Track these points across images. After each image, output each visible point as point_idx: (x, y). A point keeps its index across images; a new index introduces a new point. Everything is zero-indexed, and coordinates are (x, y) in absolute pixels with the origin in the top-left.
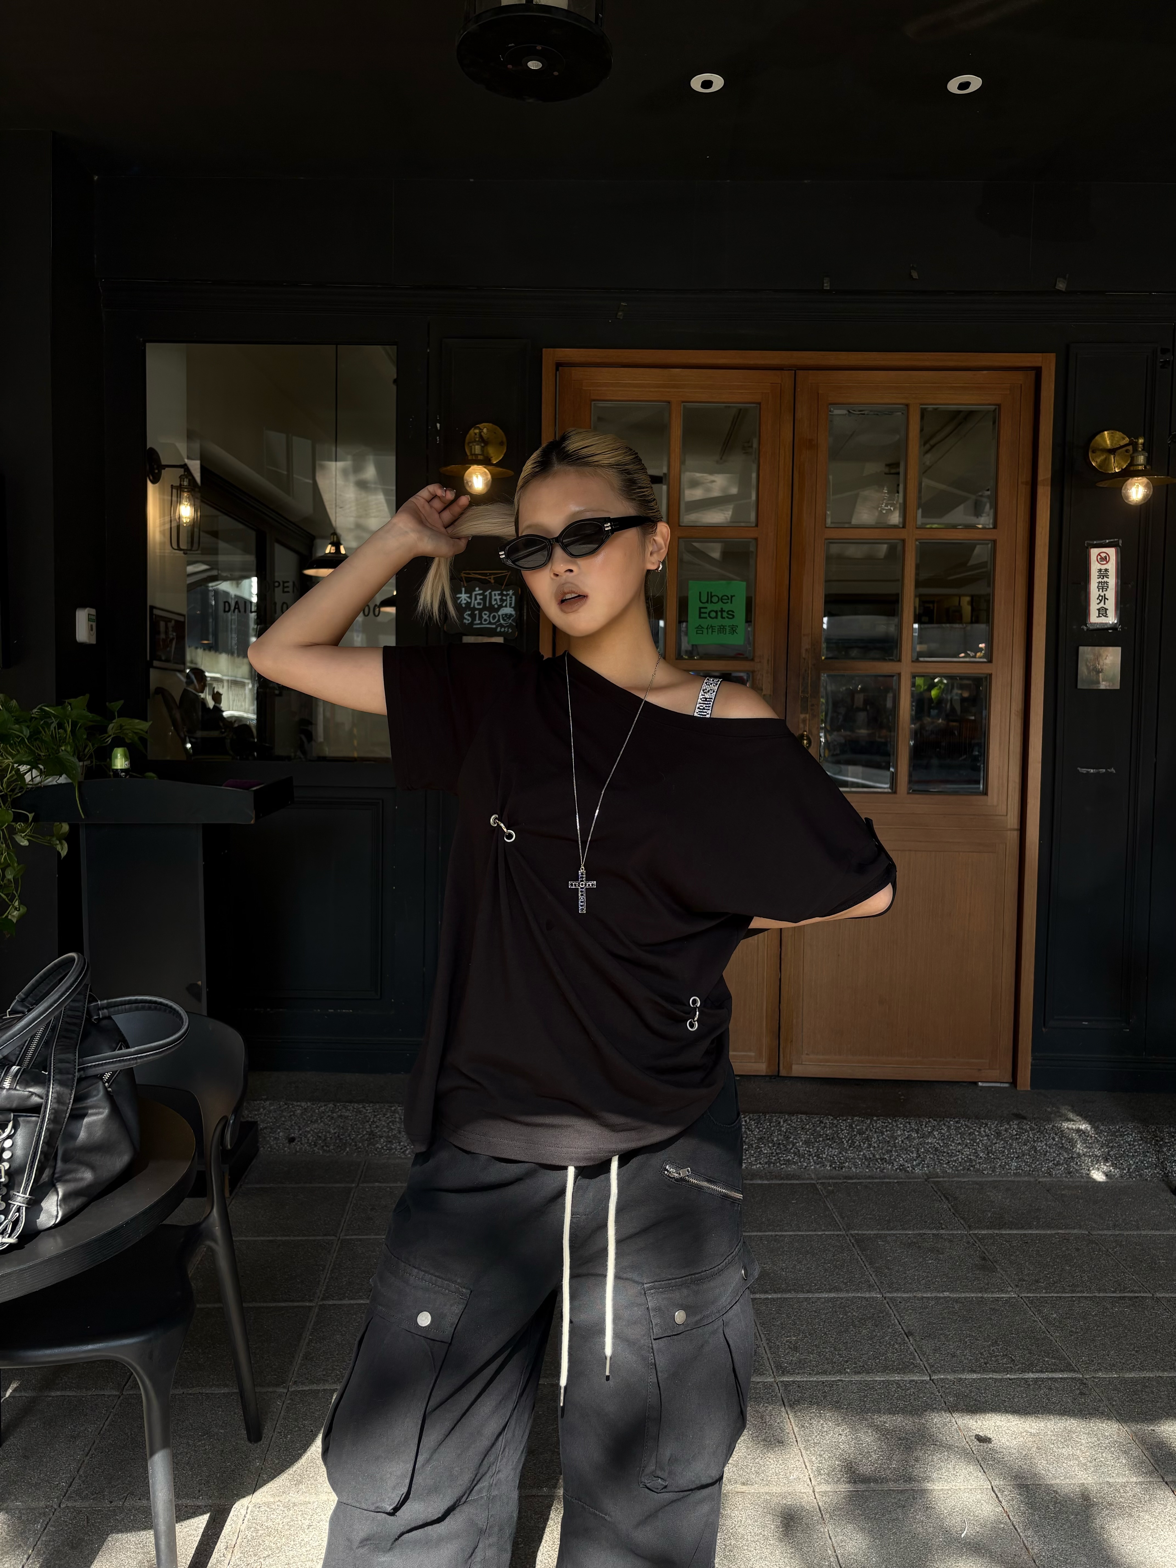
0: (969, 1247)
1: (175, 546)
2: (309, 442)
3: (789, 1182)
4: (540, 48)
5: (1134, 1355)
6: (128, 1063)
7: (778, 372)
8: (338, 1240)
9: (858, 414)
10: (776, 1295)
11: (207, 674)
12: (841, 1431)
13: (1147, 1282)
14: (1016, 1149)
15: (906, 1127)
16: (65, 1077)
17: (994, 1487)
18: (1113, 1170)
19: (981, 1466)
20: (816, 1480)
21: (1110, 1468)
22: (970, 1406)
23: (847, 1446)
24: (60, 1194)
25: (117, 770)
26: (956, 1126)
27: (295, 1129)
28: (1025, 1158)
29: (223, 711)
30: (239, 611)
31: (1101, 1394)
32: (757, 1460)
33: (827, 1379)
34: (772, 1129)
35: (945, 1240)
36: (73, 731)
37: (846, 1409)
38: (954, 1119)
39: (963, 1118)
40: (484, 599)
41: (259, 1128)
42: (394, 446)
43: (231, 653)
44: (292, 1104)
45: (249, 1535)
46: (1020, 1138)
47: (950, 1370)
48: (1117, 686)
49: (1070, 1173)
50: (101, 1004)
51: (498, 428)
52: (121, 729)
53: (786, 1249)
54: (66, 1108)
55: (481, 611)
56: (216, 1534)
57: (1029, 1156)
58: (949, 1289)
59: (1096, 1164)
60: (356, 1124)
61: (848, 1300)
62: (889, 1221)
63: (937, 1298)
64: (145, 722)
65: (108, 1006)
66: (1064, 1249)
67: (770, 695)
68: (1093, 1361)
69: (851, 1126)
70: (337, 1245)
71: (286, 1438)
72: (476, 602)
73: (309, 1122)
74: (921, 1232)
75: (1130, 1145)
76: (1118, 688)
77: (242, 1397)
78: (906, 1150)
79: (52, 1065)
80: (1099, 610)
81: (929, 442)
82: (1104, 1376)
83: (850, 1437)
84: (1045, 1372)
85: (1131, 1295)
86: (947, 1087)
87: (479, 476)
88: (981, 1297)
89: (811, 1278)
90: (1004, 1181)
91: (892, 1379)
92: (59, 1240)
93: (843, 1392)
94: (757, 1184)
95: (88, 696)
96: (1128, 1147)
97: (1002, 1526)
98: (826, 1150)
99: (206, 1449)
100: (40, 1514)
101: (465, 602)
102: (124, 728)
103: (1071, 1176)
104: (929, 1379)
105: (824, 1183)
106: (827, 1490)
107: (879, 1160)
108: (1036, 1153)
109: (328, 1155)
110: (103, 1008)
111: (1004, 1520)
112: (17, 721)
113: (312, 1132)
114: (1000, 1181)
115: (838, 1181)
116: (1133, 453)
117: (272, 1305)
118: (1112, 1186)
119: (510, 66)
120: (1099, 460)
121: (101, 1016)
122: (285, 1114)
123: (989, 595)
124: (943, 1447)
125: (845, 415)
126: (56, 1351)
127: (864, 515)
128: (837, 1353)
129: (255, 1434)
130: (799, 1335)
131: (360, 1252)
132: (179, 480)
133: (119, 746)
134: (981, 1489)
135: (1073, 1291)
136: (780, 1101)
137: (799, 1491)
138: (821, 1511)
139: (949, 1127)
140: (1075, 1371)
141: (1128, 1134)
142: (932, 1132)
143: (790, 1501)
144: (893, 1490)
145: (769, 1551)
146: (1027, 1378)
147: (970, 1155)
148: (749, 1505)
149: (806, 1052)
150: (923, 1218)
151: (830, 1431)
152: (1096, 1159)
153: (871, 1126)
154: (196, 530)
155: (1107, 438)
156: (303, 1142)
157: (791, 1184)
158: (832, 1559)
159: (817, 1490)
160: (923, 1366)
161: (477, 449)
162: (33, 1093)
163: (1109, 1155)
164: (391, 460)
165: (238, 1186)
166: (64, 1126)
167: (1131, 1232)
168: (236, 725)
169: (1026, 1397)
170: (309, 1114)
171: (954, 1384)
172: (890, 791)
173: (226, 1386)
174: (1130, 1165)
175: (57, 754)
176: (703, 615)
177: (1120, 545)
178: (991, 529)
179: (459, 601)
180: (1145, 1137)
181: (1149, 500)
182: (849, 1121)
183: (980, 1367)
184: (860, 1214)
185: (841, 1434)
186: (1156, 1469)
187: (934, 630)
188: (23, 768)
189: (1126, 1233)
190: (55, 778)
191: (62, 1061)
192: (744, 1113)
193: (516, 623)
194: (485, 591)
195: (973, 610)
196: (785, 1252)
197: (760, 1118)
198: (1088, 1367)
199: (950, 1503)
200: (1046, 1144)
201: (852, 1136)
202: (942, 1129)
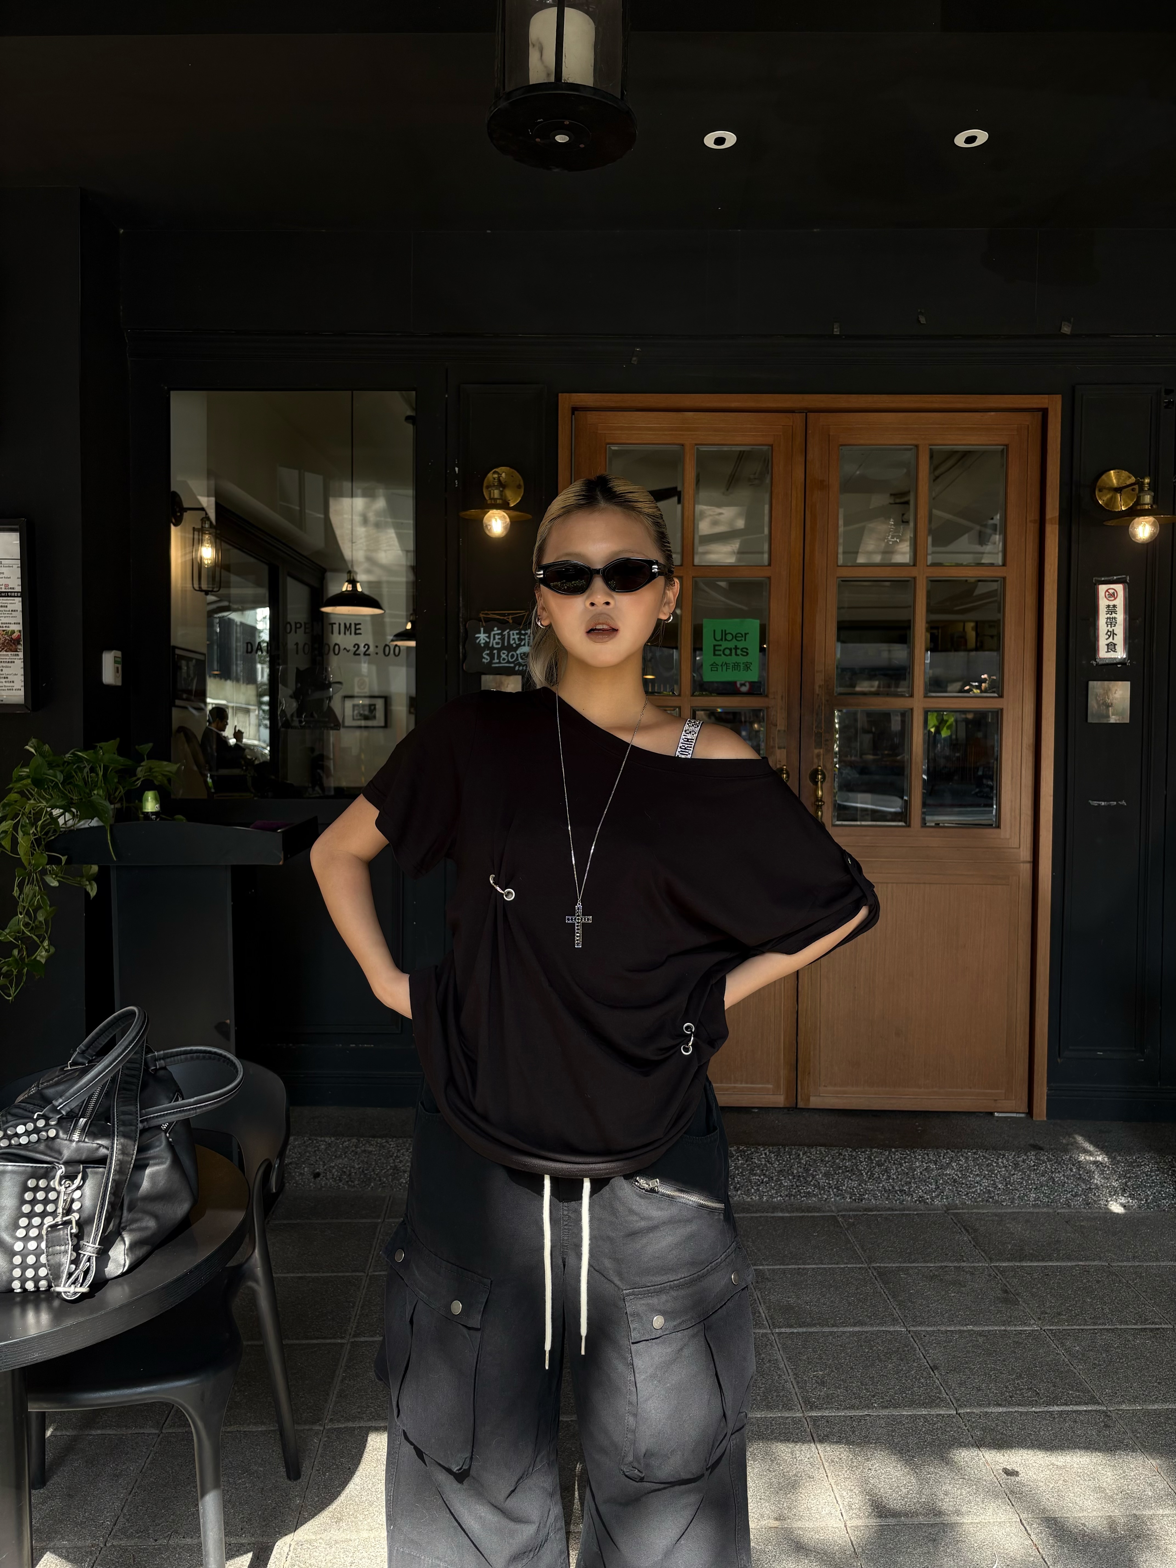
0: (991, 1280)
1: (196, 587)
3: (810, 1214)
4: (568, 123)
5: (1156, 1387)
6: (187, 1113)
7: (790, 415)
8: (367, 1276)
10: (801, 1329)
12: (870, 1465)
13: (1167, 1313)
14: (1034, 1180)
15: (924, 1158)
16: (128, 1129)
17: (1022, 1520)
18: (1131, 1201)
19: (1009, 1500)
20: (847, 1515)
21: (1136, 1500)
22: (997, 1439)
23: (877, 1481)
24: (127, 1242)
25: (148, 813)
26: (973, 1157)
27: (319, 1164)
28: (1043, 1189)
31: (1125, 1426)
33: (855, 1414)
34: (792, 1161)
35: (967, 1272)
36: (104, 775)
37: (875, 1443)
38: (972, 1150)
39: (980, 1149)
40: (503, 639)
44: (316, 1140)
46: (1037, 1169)
47: (976, 1404)
49: (1088, 1204)
50: (158, 1055)
51: (516, 472)
52: (150, 772)
53: (809, 1282)
54: (130, 1159)
55: (499, 650)
57: (1047, 1187)
58: (972, 1322)
59: (1114, 1195)
60: (380, 1159)
61: (873, 1334)
62: (910, 1254)
63: (961, 1331)
64: (171, 764)
65: (164, 1057)
66: (1085, 1281)
67: (785, 731)
68: (1116, 1393)
69: (869, 1158)
70: (366, 1281)
71: (324, 1475)
72: (494, 641)
73: (333, 1157)
74: (943, 1264)
75: (1147, 1176)
76: (1128, 721)
77: (281, 1435)
78: (924, 1182)
79: (116, 1116)
80: (1108, 645)
82: (1128, 1408)
83: (879, 1471)
84: (1069, 1405)
85: (1153, 1326)
86: (964, 1117)
87: (498, 520)
88: (1005, 1330)
89: (836, 1312)
90: (1023, 1212)
91: (919, 1413)
92: (127, 1289)
93: (871, 1426)
95: (118, 739)
96: (1145, 1178)
97: (1032, 1559)
98: (846, 1182)
99: (247, 1487)
100: (87, 1553)
101: (484, 641)
102: (153, 770)
103: (1089, 1207)
104: (955, 1413)
105: (845, 1215)
106: (859, 1524)
107: (898, 1192)
108: (1054, 1184)
109: (353, 1190)
110: (159, 1059)
111: (1034, 1553)
112: (51, 765)
113: (336, 1167)
114: (1019, 1212)
115: (858, 1213)
116: (1139, 492)
117: (304, 1342)
118: (1130, 1218)
119: (538, 140)
120: (1105, 499)
121: (158, 1067)
122: (309, 1149)
124: (971, 1480)
126: (111, 1393)
128: (863, 1387)
129: (294, 1472)
130: (825, 1369)
132: (200, 522)
133: (149, 790)
134: (1010, 1522)
135: (1095, 1324)
136: (799, 1133)
137: (831, 1526)
138: (853, 1546)
139: (967, 1158)
140: (1099, 1404)
141: (1145, 1164)
142: (950, 1163)
143: (823, 1536)
144: (923, 1524)
146: (1052, 1411)
147: (989, 1186)
149: (823, 1084)
150: (944, 1251)
151: (859, 1465)
152: (1114, 1192)
153: (890, 1158)
154: (217, 570)
155: (1113, 477)
156: (328, 1177)
157: (812, 1216)
159: (849, 1525)
160: (949, 1399)
161: (496, 494)
162: (99, 1145)
163: (1126, 1186)
166: (129, 1177)
167: (1150, 1264)
169: (1052, 1430)
170: (334, 1149)
171: (980, 1417)
172: (904, 824)
173: (263, 1423)
174: (1148, 1195)
175: (89, 797)
176: (717, 653)
177: (1128, 581)
178: (1000, 563)
179: (478, 641)
180: (1162, 1168)
181: (1157, 538)
182: (867, 1152)
183: (1005, 1400)
184: (881, 1247)
185: (870, 1469)
188: (56, 812)
189: (1145, 1264)
190: (87, 821)
191: (124, 1113)
192: (764, 1145)
194: (503, 631)
195: (977, 635)
196: (809, 1286)
197: (779, 1150)
198: (1112, 1400)
199: (981, 1536)
200: (1064, 1175)
201: (871, 1168)
202: (960, 1160)
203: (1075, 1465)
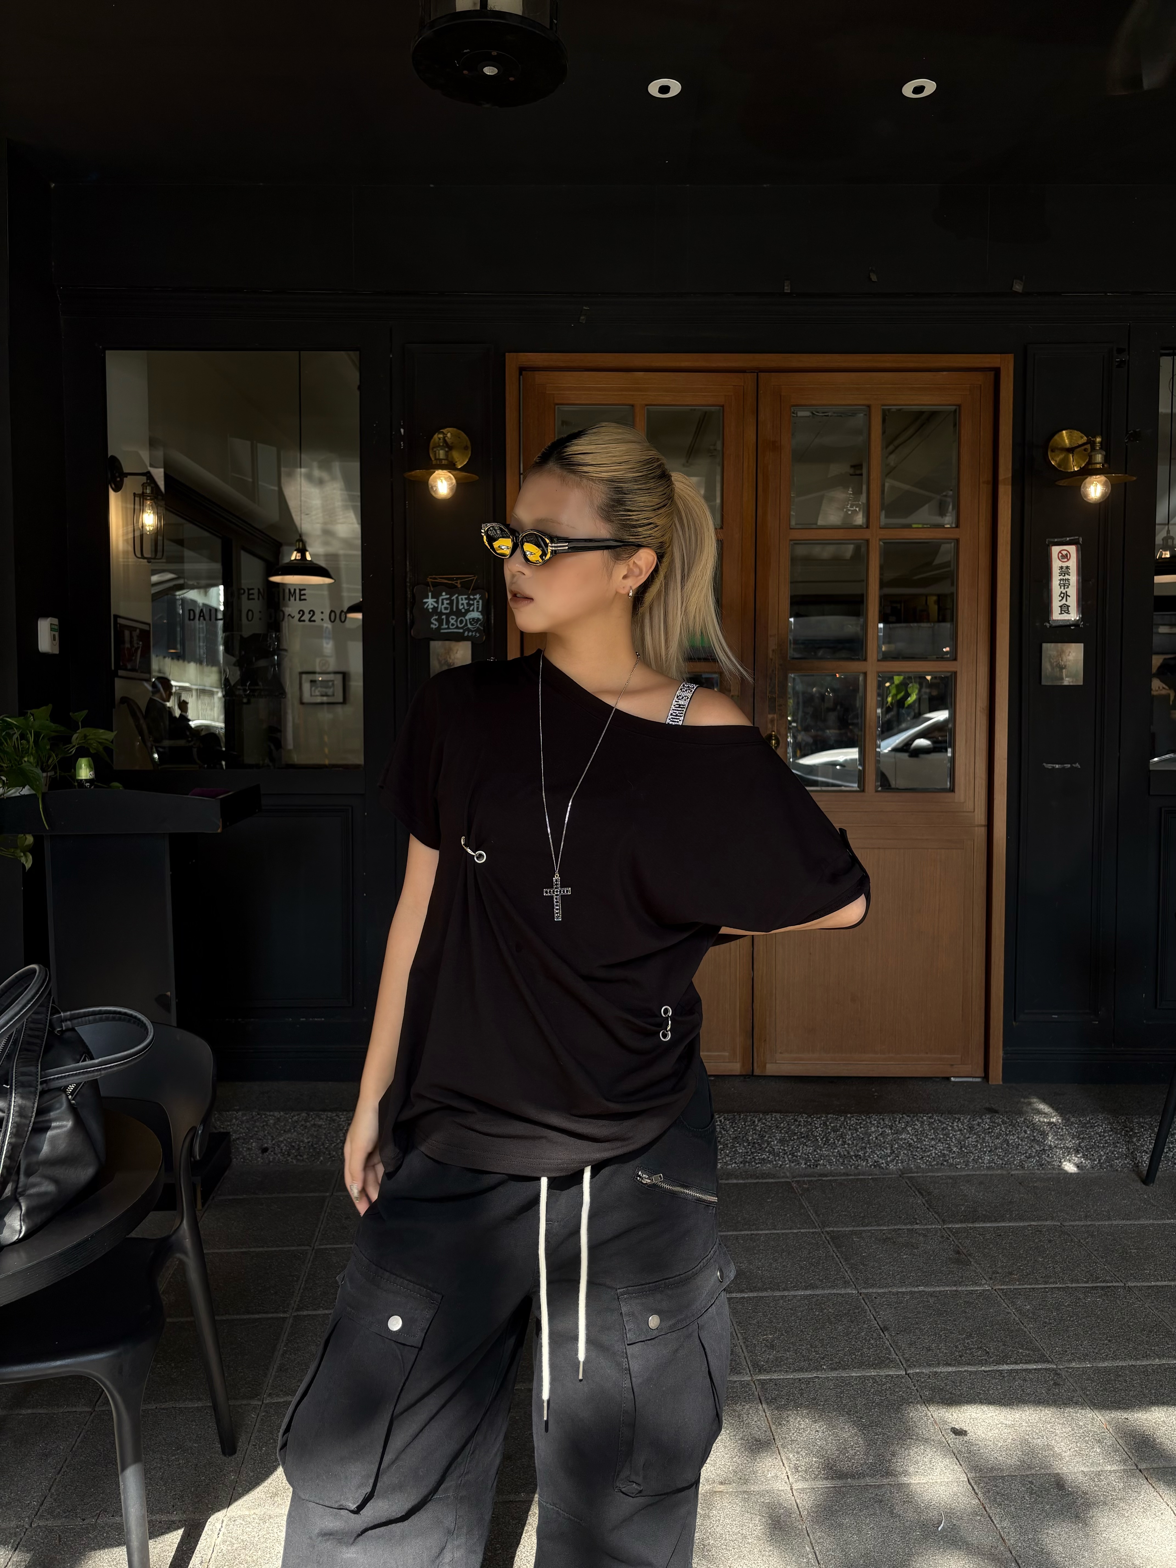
0: (943, 1241)
1: (139, 555)
2: (274, 449)
3: (764, 1181)
4: (496, 54)
5: (1107, 1345)
6: (92, 1074)
7: (741, 375)
8: (313, 1250)
9: (822, 416)
10: (752, 1294)
11: (173, 683)
12: (818, 1427)
13: (1118, 1271)
14: (988, 1143)
15: (880, 1123)
16: (27, 1090)
17: (970, 1479)
18: (1084, 1161)
19: (957, 1459)
20: (794, 1478)
21: (1084, 1457)
22: (946, 1399)
23: (824, 1442)
24: (23, 1208)
25: (82, 780)
26: (929, 1122)
27: (268, 1139)
28: (997, 1151)
29: (189, 720)
30: (204, 619)
31: (1074, 1384)
32: (735, 1459)
33: (804, 1376)
34: (747, 1128)
35: (919, 1234)
36: (36, 742)
37: (823, 1405)
38: (928, 1114)
39: (936, 1113)
40: (451, 604)
41: (232, 1139)
42: (358, 452)
43: (200, 662)
44: (265, 1114)
45: (224, 1549)
46: (992, 1132)
47: (925, 1364)
48: (1080, 682)
49: (1042, 1165)
50: (64, 1016)
51: (462, 433)
52: (85, 739)
53: (761, 1247)
54: (28, 1122)
55: (448, 615)
56: (191, 1549)
57: (1002, 1149)
58: (923, 1283)
59: (1068, 1155)
60: (330, 1133)
61: (824, 1297)
62: (863, 1217)
63: (911, 1293)
64: (110, 732)
65: (72, 1018)
66: (1036, 1241)
67: (738, 696)
68: (1066, 1351)
69: (825, 1124)
70: (311, 1255)
71: (261, 1450)
72: (443, 606)
73: (282, 1132)
74: (896, 1227)
75: (1100, 1136)
76: (1082, 684)
77: (215, 1410)
78: (880, 1147)
79: (14, 1078)
80: (1061, 607)
81: (891, 442)
82: (1077, 1366)
83: (827, 1433)
84: (1019, 1364)
85: (1104, 1284)
86: (921, 1083)
87: (444, 481)
88: (956, 1291)
89: (788, 1275)
90: (977, 1175)
91: (868, 1374)
92: (23, 1255)
93: (820, 1388)
94: (732, 1183)
95: (50, 706)
96: (1099, 1138)
97: (979, 1518)
98: (801, 1148)
99: (180, 1464)
100: (11, 1534)
101: (432, 606)
102: (88, 738)
103: (1043, 1168)
104: (904, 1373)
105: (799, 1181)
106: (805, 1487)
107: (853, 1157)
108: (1008, 1146)
109: (302, 1164)
110: (66, 1020)
111: (981, 1512)
113: (285, 1142)
114: (973, 1175)
115: (813, 1179)
116: (1091, 451)
117: (245, 1317)
118: (1083, 1178)
119: (465, 72)
120: (1058, 459)
121: (64, 1028)
122: (257, 1124)
123: (952, 594)
124: (919, 1440)
125: (809, 417)
127: (831, 516)
128: (813, 1350)
129: (229, 1447)
130: (775, 1333)
131: (335, 1262)
132: (142, 488)
133: (83, 757)
134: (957, 1481)
135: (1046, 1283)
136: (755, 1100)
137: (777, 1488)
138: (798, 1509)
139: (922, 1122)
140: (1049, 1362)
141: (1098, 1125)
142: (905, 1128)
143: (768, 1499)
144: (870, 1485)
145: (747, 1549)
146: (1002, 1370)
147: (944, 1150)
148: (727, 1505)
149: (780, 1051)
150: (898, 1214)
151: (807, 1427)
152: (1068, 1151)
153: (845, 1124)
154: (160, 538)
155: (1065, 437)
156: (276, 1152)
157: (766, 1183)
158: (810, 1556)
159: (794, 1487)
160: (898, 1360)
161: (442, 454)
163: (1080, 1146)
164: (355, 466)
165: (211, 1198)
166: (26, 1140)
167: (1102, 1223)
168: (203, 733)
169: (1001, 1389)
170: (283, 1124)
171: (929, 1377)
172: (858, 789)
173: (200, 1399)
174: (1101, 1156)
175: (19, 765)
177: (1081, 542)
178: (954, 528)
179: (426, 606)
180: (1115, 1128)
181: (1108, 498)
182: (823, 1118)
183: (955, 1360)
184: (835, 1211)
185: (818, 1431)
186: (1129, 1457)
187: (901, 630)
189: (1097, 1223)
190: (18, 790)
191: (24, 1074)
192: (719, 1112)
193: (484, 627)
194: (452, 596)
195: (939, 609)
196: (761, 1251)
197: (734, 1117)
198: (1062, 1358)
199: (927, 1496)
200: (1018, 1137)
201: (826, 1134)
202: (916, 1125)
203: (1024, 1424)
